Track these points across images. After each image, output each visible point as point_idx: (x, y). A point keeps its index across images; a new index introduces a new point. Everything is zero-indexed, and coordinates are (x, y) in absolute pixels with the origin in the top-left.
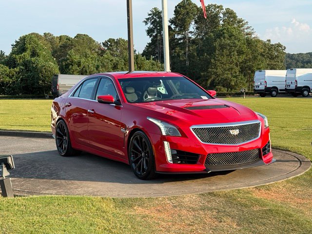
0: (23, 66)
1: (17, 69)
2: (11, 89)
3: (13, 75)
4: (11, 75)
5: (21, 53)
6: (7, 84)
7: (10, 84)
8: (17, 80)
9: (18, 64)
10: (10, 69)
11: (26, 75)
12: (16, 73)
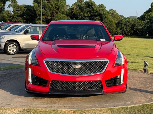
0: (149, 20)
1: (145, 22)
2: (141, 33)
3: (143, 25)
4: (142, 25)
5: (149, 13)
6: (139, 30)
7: (141, 30)
8: (145, 28)
9: (147, 19)
10: (142, 21)
11: (150, 25)
12: (145, 24)
